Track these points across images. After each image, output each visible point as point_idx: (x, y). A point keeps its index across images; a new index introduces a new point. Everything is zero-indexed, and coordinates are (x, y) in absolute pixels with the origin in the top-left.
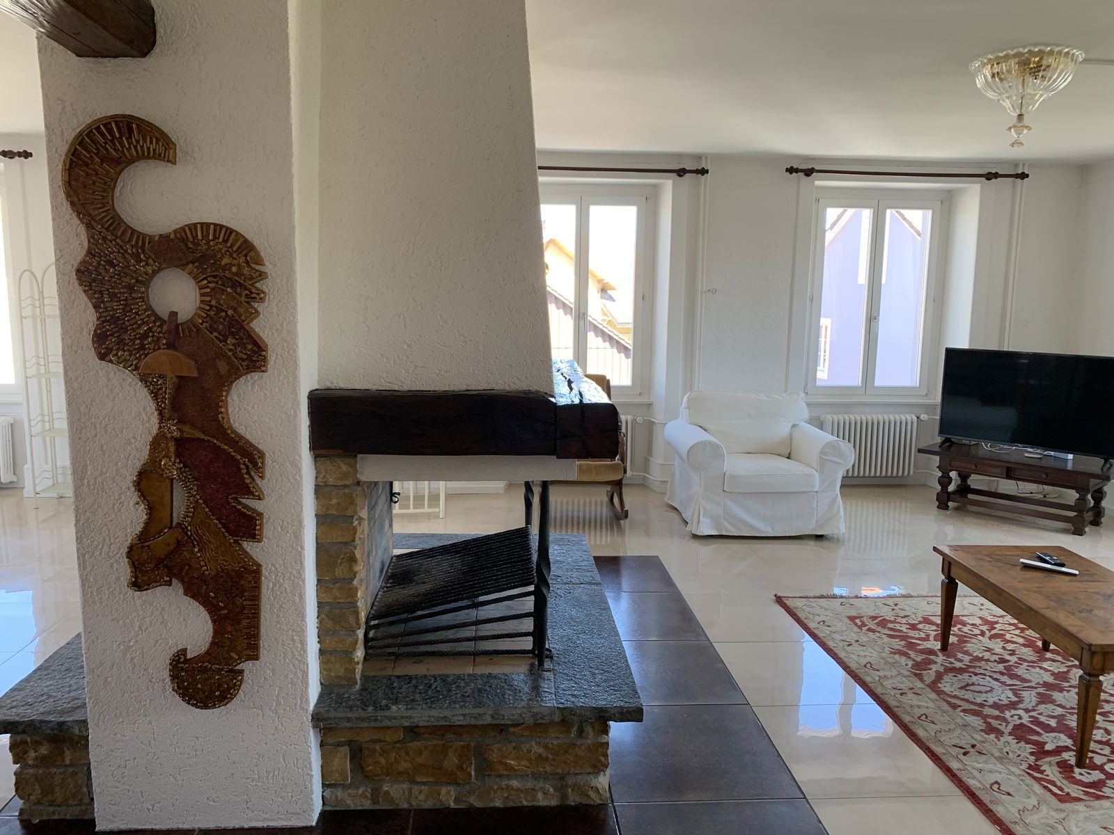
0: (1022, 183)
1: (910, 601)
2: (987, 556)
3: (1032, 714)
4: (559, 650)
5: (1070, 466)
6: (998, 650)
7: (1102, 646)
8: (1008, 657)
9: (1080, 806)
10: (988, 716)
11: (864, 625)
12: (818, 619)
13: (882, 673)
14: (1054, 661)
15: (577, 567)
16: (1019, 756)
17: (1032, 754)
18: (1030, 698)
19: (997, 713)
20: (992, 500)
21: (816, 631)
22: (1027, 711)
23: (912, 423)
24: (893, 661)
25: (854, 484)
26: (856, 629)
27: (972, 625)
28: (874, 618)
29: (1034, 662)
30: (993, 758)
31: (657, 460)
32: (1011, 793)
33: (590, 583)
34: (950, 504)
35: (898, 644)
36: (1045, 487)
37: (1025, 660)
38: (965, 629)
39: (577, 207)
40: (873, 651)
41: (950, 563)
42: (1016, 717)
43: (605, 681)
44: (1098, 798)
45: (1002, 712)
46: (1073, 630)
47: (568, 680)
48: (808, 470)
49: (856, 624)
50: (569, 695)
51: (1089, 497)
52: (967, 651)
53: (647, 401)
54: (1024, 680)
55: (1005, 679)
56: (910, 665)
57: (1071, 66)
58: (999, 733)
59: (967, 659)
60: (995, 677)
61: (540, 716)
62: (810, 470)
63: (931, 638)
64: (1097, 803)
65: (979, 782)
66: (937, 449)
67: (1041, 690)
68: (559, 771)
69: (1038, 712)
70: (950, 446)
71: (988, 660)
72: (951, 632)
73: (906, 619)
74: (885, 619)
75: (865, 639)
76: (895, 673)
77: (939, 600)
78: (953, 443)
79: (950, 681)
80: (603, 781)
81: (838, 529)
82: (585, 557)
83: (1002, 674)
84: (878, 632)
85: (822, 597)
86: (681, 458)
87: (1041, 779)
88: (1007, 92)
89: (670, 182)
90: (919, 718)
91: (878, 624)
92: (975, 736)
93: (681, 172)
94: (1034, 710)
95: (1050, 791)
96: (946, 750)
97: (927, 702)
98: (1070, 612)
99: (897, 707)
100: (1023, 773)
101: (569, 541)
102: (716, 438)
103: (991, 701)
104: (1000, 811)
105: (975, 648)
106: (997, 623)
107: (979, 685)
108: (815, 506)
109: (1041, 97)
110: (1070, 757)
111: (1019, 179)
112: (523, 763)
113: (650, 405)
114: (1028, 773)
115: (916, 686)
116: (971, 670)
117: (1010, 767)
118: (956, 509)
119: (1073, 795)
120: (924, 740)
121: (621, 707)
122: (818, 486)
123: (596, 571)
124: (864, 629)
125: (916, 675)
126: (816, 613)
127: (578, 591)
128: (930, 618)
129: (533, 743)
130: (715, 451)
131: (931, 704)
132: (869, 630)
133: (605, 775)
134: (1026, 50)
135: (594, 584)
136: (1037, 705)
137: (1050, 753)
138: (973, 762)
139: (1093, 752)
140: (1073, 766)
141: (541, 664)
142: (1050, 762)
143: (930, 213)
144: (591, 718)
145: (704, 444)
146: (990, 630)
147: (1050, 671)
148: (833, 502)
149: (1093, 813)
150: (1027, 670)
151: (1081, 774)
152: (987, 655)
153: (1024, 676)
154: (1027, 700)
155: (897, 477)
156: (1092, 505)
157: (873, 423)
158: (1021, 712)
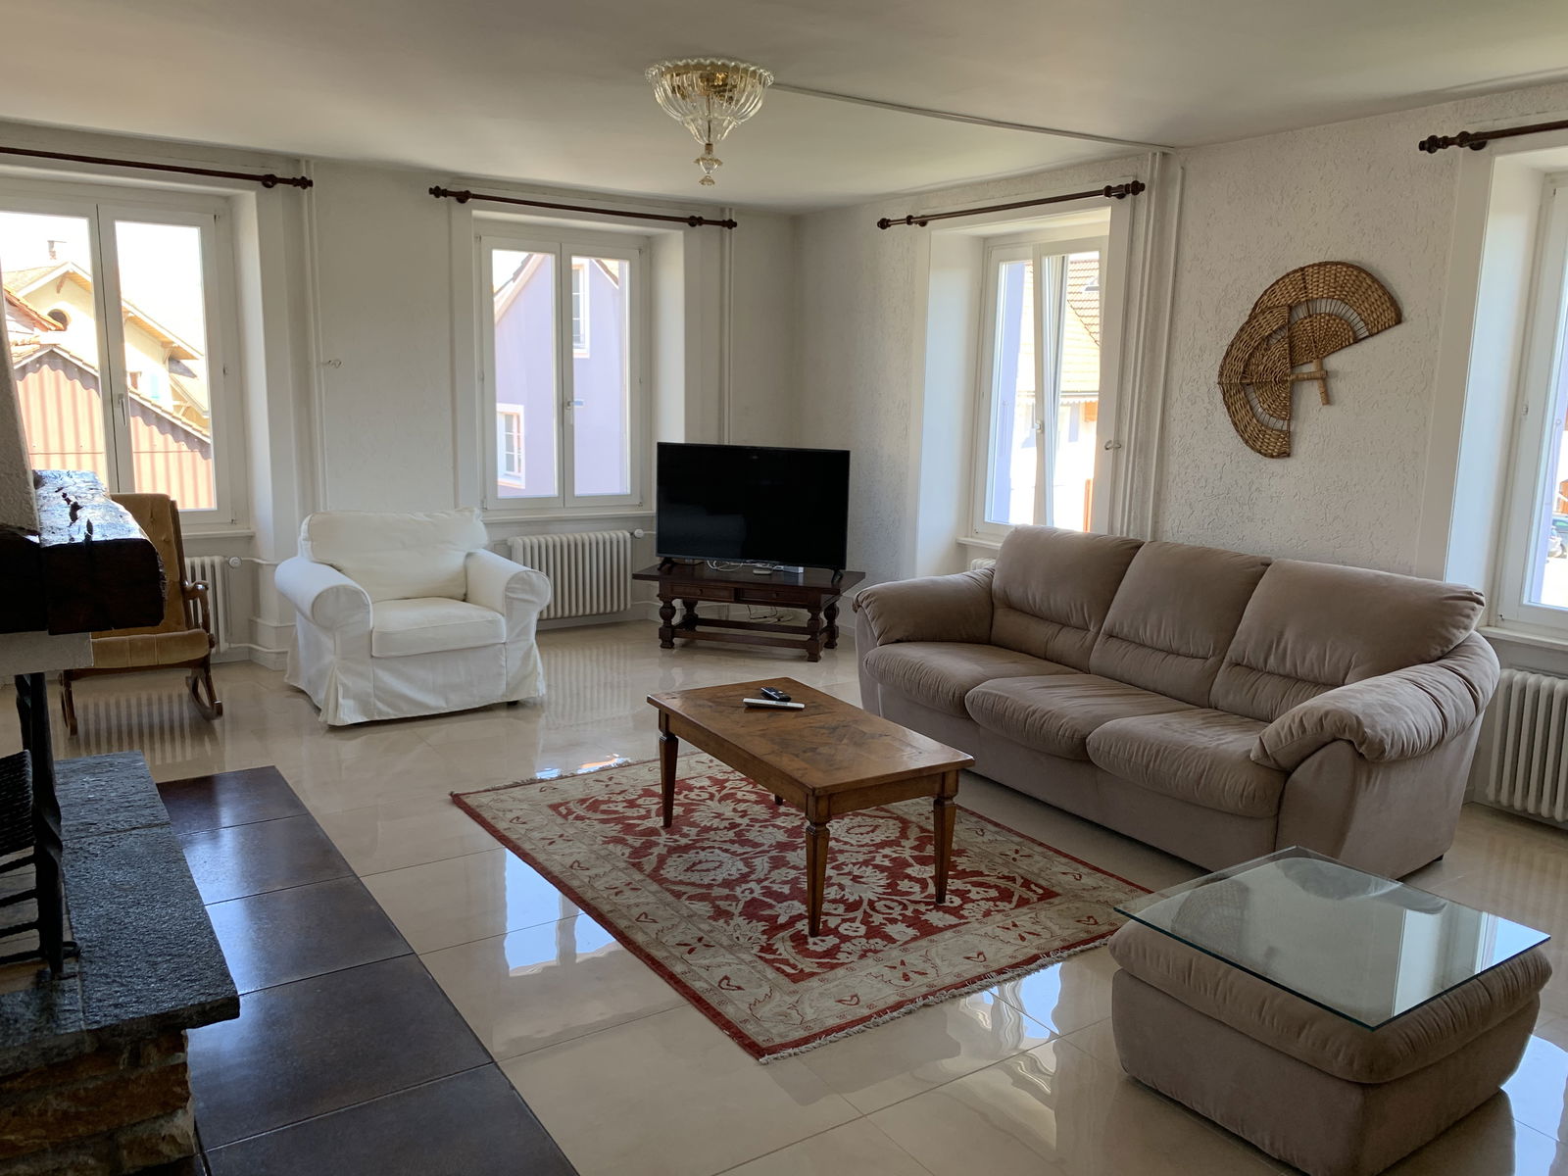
0: (731, 234)
1: (629, 772)
2: (709, 700)
3: (766, 883)
4: (91, 941)
5: (801, 581)
6: (729, 814)
7: (825, 788)
8: (738, 821)
9: (814, 982)
10: (716, 898)
11: (570, 812)
12: (510, 816)
13: (591, 872)
14: (787, 815)
15: (127, 804)
16: (750, 938)
17: (764, 932)
18: (762, 864)
19: (726, 891)
20: (723, 630)
21: (507, 834)
22: (759, 881)
23: (625, 542)
24: (608, 852)
25: (554, 629)
26: (560, 820)
27: (700, 788)
28: (582, 801)
29: (766, 820)
30: (723, 950)
31: (269, 621)
32: (742, 986)
33: (149, 826)
34: (676, 641)
35: (613, 830)
36: (779, 609)
37: (757, 821)
38: (692, 795)
39: (90, 222)
40: (581, 845)
41: (667, 716)
42: (747, 892)
43: (174, 970)
44: (833, 967)
45: (732, 889)
46: (797, 775)
47: (108, 983)
48: (489, 615)
49: (560, 814)
50: (110, 1006)
51: (822, 615)
52: (694, 822)
53: (245, 532)
54: (756, 845)
55: (736, 848)
56: (627, 855)
57: (759, 89)
58: (727, 915)
59: (694, 831)
60: (725, 847)
61: (55, 1051)
62: (493, 613)
63: (653, 814)
64: (830, 975)
65: (706, 981)
66: (656, 573)
67: (774, 853)
68: (104, 1128)
69: (771, 880)
70: (670, 569)
71: (717, 829)
72: (675, 802)
73: (623, 795)
74: (597, 801)
75: (571, 831)
76: (609, 867)
77: (658, 764)
78: (674, 564)
79: (675, 864)
80: (182, 1124)
81: (537, 690)
82: (141, 787)
83: (732, 842)
84: (589, 819)
85: (516, 785)
86: (303, 614)
87: (774, 960)
88: (691, 113)
89: (252, 195)
90: (637, 920)
91: (588, 808)
92: (702, 926)
93: (269, 181)
94: (766, 879)
95: (783, 972)
96: (670, 952)
97: (648, 896)
98: (793, 754)
99: (611, 911)
100: (755, 958)
101: (111, 765)
102: (354, 580)
103: (720, 879)
104: (729, 1012)
105: (702, 817)
106: (727, 780)
107: (707, 861)
108: (504, 664)
109: (730, 125)
110: (803, 926)
111: (726, 228)
112: (34, 1132)
113: (250, 539)
114: (760, 957)
115: (634, 879)
116: (698, 845)
117: (740, 955)
118: (684, 646)
119: (807, 970)
120: (644, 947)
121: (200, 1004)
122: (505, 636)
123: (161, 805)
124: (571, 817)
125: (634, 865)
126: (507, 810)
127: (127, 842)
128: (652, 788)
129: (50, 1097)
130: (353, 600)
131: (652, 899)
132: (578, 818)
133: (186, 1112)
134: (708, 62)
135: (157, 825)
136: (770, 872)
137: (783, 927)
138: (700, 959)
139: (827, 914)
140: (806, 936)
141: (57, 968)
142: (783, 938)
143: (626, 264)
144: (150, 1033)
145: (336, 591)
146: (719, 791)
147: (784, 827)
148: (527, 655)
149: (828, 986)
150: (760, 831)
151: (815, 944)
152: (716, 823)
153: (756, 841)
154: (759, 868)
155: (612, 612)
156: (825, 624)
157: (576, 545)
158: (753, 885)
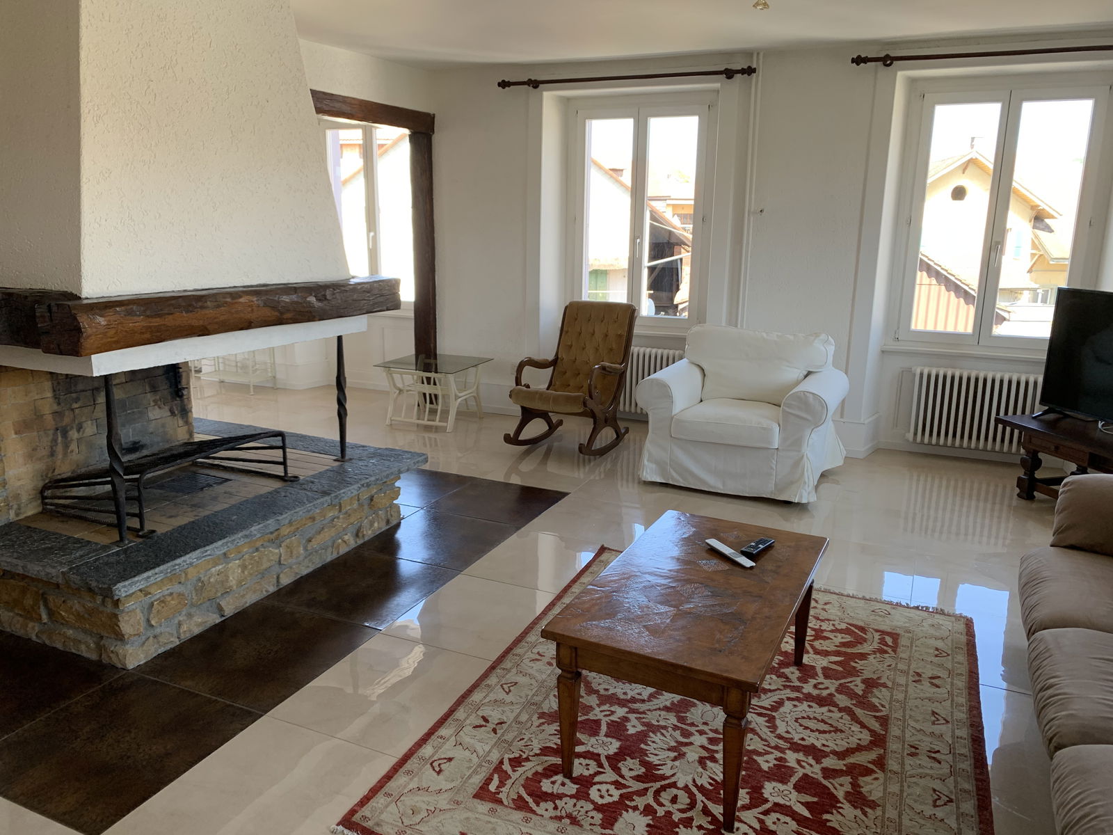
17: (545, 748)
39: (634, 122)
42: (605, 713)
45: (602, 704)
48: (767, 423)
62: (771, 423)
64: (508, 811)
65: (436, 751)
87: (502, 771)
93: (728, 74)
95: (487, 784)
99: (504, 669)
104: (399, 781)
108: (774, 466)
112: (70, 616)
122: (777, 443)
129: (74, 602)
130: (663, 391)
138: (469, 736)
142: (545, 762)
145: (651, 382)
